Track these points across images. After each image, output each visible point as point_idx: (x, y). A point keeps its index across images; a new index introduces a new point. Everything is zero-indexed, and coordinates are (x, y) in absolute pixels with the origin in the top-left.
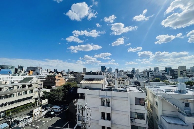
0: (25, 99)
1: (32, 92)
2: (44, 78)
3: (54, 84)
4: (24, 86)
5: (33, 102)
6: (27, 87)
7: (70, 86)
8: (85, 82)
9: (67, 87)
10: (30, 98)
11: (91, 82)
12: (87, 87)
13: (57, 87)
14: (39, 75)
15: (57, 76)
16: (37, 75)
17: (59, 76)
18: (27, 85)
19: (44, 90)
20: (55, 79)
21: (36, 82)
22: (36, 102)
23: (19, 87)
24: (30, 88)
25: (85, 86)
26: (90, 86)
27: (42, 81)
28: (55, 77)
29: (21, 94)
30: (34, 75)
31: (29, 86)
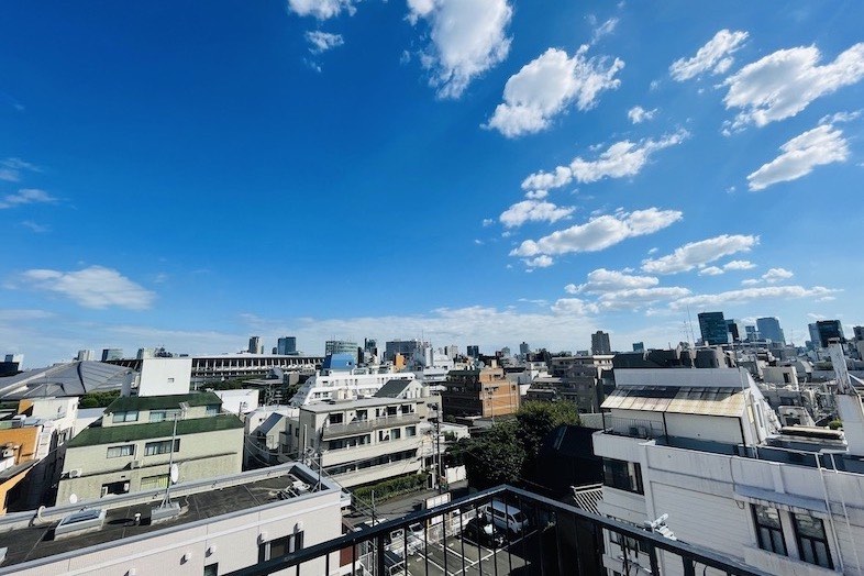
0: (398, 457)
1: (413, 431)
2: (442, 383)
3: (477, 408)
4: (391, 411)
5: (419, 472)
6: (399, 413)
7: (547, 417)
8: (625, 406)
9: (531, 422)
10: (410, 454)
11: (661, 405)
12: (641, 432)
13: (489, 419)
14: (426, 372)
16: (419, 369)
18: (399, 407)
19: (448, 428)
20: (477, 388)
21: (419, 396)
22: (427, 472)
23: (381, 412)
24: (408, 418)
25: (632, 423)
26: (657, 424)
27: (435, 393)
28: (478, 377)
29: (387, 438)
31: (405, 409)
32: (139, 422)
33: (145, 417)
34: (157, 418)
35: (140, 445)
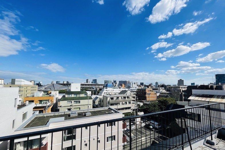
0: (126, 108)
1: (130, 103)
2: (135, 92)
3: (145, 98)
4: (125, 98)
5: (131, 113)
6: (127, 98)
10: (129, 108)
13: (148, 101)
14: (131, 89)
15: (147, 90)
16: (129, 88)
17: (149, 90)
18: (126, 97)
19: (138, 103)
20: (145, 93)
21: (130, 94)
22: (133, 112)
23: (122, 98)
24: (129, 100)
27: (134, 94)
28: (145, 91)
29: (124, 104)
30: (127, 88)
31: (128, 97)
32: (72, 97)
33: (73, 96)
34: (75, 96)
35: (73, 101)
